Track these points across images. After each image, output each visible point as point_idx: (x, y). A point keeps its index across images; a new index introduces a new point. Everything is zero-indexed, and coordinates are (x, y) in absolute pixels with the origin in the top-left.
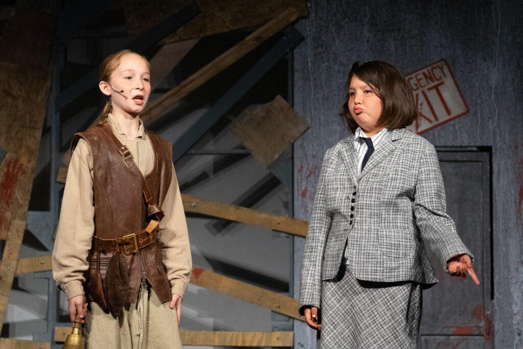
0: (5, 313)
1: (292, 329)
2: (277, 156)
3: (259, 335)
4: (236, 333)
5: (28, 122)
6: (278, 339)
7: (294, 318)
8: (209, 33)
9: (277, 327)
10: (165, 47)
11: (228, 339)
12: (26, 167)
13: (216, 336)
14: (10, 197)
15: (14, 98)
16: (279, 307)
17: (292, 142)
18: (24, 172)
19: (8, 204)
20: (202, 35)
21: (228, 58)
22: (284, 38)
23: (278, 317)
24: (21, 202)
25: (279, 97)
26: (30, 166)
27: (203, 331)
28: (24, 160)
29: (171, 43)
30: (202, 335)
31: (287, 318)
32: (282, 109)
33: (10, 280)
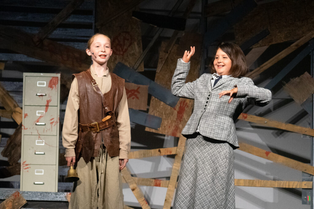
1: (312, 180)
2: (305, 100)
3: (296, 183)
4: (285, 182)
6: (305, 185)
7: (313, 175)
8: (274, 43)
9: (304, 179)
10: (253, 50)
11: (282, 184)
12: (189, 104)
13: (276, 183)
14: (181, 118)
16: (306, 170)
17: (312, 93)
18: (188, 106)
19: (180, 121)
20: (270, 44)
21: (283, 54)
22: (309, 45)
23: (305, 174)
25: (306, 73)
26: (190, 104)
27: (270, 181)
28: (188, 101)
29: (256, 47)
30: (269, 182)
31: (310, 175)
32: (308, 78)
33: (180, 155)
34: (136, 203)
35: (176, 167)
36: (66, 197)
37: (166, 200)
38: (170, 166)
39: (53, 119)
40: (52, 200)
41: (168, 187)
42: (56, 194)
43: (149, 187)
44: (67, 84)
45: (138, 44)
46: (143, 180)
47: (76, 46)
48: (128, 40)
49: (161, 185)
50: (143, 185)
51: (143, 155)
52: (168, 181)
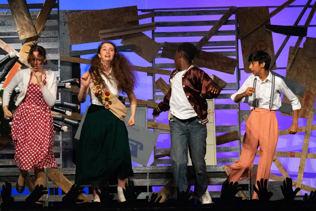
0: (308, 144)
5: (313, 77)
14: (308, 104)
15: (308, 69)
18: (312, 95)
19: (307, 106)
24: (312, 105)
26: (314, 92)
28: (312, 91)
33: (309, 133)
34: (277, 171)
35: (306, 142)
36: (223, 168)
37: (299, 167)
38: (301, 141)
39: (210, 110)
40: (213, 171)
41: (300, 157)
42: (216, 166)
43: (286, 158)
44: (218, 83)
45: (271, 50)
46: (281, 153)
47: (224, 54)
48: (263, 46)
49: (295, 156)
50: (281, 156)
51: (280, 133)
52: (300, 153)
